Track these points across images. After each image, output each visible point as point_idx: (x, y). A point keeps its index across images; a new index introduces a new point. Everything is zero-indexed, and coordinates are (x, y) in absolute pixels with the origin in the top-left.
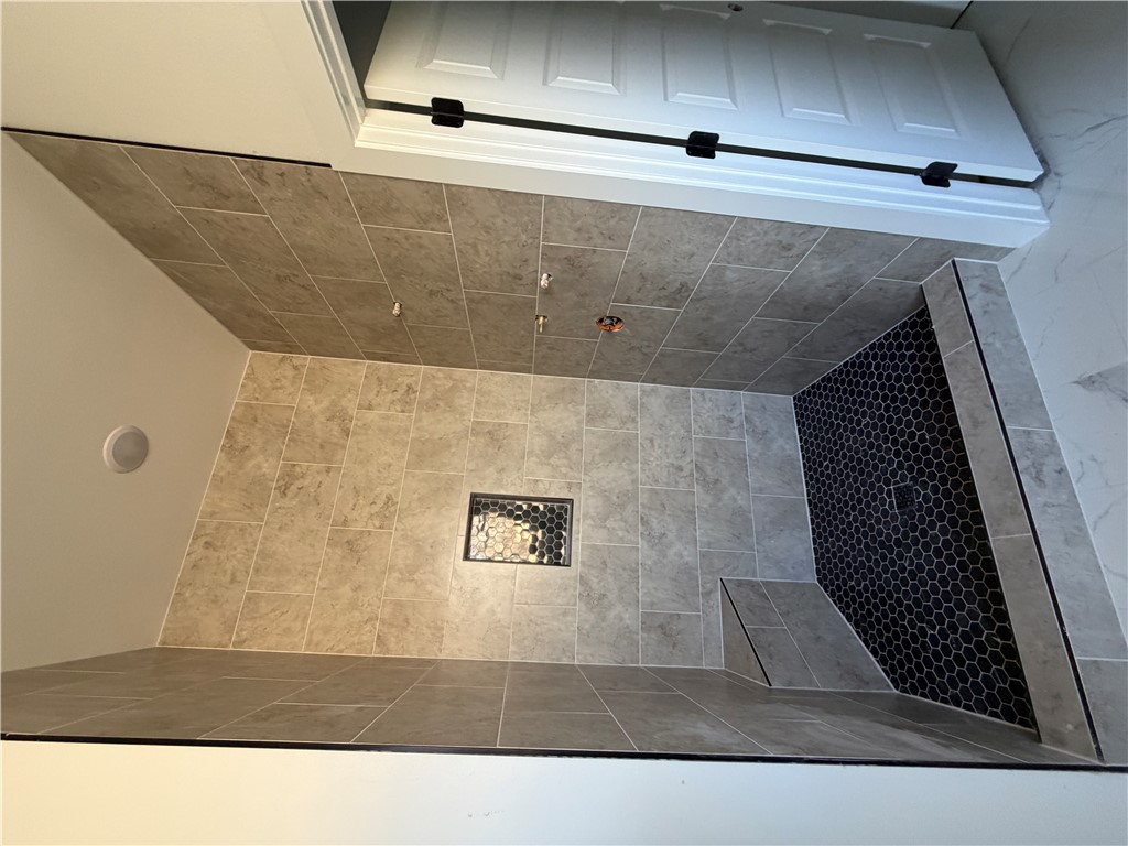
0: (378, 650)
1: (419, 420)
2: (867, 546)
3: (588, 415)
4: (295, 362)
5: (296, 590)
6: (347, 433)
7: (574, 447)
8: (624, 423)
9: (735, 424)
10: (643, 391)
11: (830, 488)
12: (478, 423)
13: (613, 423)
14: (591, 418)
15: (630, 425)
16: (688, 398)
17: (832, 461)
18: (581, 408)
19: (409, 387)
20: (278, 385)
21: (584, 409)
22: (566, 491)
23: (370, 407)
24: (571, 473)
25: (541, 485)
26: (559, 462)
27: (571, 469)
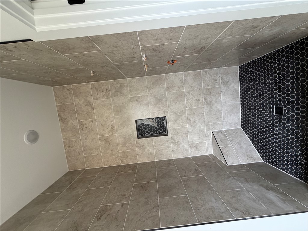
0: (122, 163)
1: (113, 100)
2: (261, 122)
3: (167, 88)
4: (68, 88)
5: (96, 154)
6: (93, 108)
7: (164, 100)
8: (179, 88)
9: (217, 81)
10: (185, 75)
11: (250, 101)
12: (132, 97)
13: (176, 89)
14: (168, 89)
15: (181, 89)
16: (201, 74)
17: (252, 92)
18: (164, 86)
19: (107, 89)
20: (66, 97)
21: (165, 86)
22: (164, 114)
23: (97, 99)
24: (164, 108)
25: (155, 114)
26: (160, 106)
27: (164, 107)
